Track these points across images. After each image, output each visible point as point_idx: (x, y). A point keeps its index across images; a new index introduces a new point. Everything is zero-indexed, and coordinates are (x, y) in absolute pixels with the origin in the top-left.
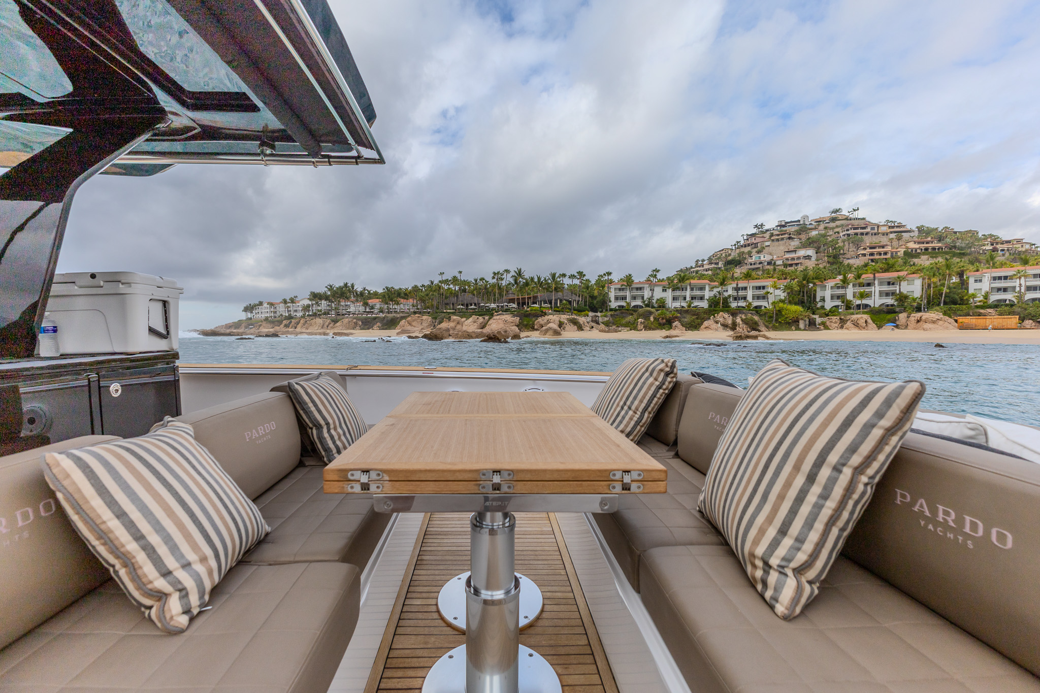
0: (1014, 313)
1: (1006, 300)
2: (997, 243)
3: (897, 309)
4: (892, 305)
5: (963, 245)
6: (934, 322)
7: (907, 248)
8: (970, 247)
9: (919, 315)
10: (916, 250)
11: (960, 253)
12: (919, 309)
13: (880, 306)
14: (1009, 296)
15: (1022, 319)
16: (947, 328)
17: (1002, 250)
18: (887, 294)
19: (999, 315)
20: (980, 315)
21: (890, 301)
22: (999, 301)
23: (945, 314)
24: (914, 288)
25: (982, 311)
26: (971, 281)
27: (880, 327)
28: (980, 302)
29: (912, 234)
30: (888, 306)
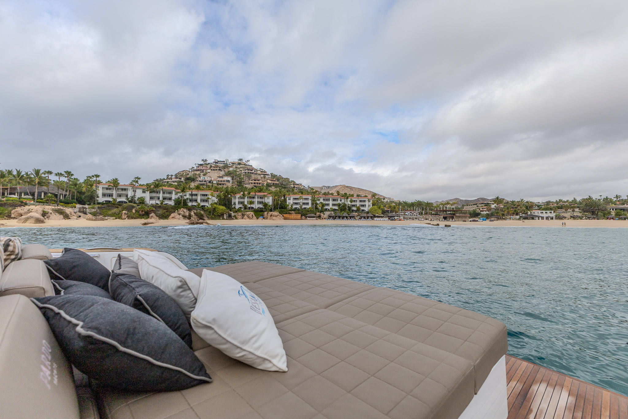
0: (299, 213)
1: (297, 208)
2: (295, 185)
3: (264, 210)
4: (262, 208)
5: (285, 184)
6: (276, 216)
7: (267, 182)
8: (287, 185)
9: (271, 213)
10: (270, 184)
11: (284, 187)
12: (271, 211)
13: (258, 208)
14: (298, 206)
15: (302, 216)
16: (280, 219)
17: (296, 188)
18: (260, 203)
19: (296, 214)
20: (290, 213)
21: (261, 206)
22: (295, 208)
23: (280, 213)
24: (269, 200)
25: (291, 212)
26: (287, 199)
27: (257, 218)
28: (290, 208)
29: (269, 176)
30: (260, 208)
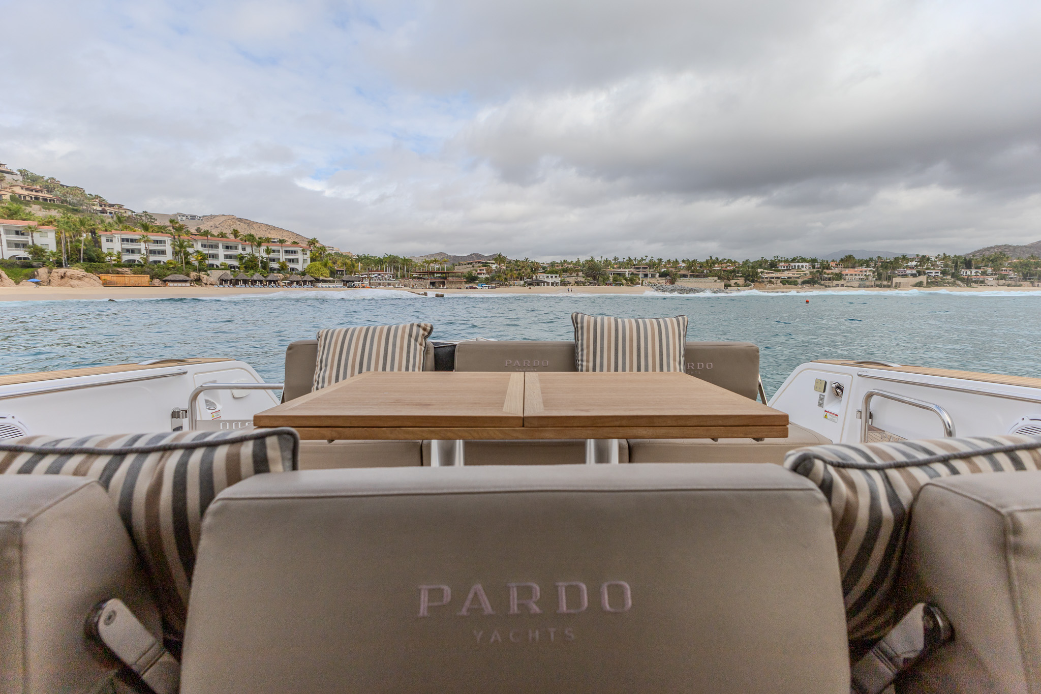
0: (143, 272)
2: (105, 205)
3: (35, 264)
4: (25, 259)
5: (75, 201)
6: (80, 279)
7: (13, 192)
8: (82, 205)
9: (62, 271)
10: (25, 197)
11: (73, 209)
12: (59, 264)
13: (10, 258)
14: (137, 257)
15: (152, 278)
16: (93, 285)
17: (111, 213)
18: (17, 245)
19: (134, 274)
20: (118, 273)
21: (22, 253)
22: (129, 261)
23: (87, 270)
24: (48, 240)
25: (120, 269)
26: (103, 240)
27: (17, 283)
28: (114, 261)
29: (15, 177)
30: (20, 259)
